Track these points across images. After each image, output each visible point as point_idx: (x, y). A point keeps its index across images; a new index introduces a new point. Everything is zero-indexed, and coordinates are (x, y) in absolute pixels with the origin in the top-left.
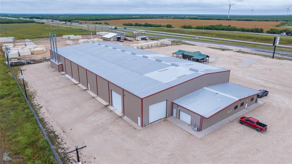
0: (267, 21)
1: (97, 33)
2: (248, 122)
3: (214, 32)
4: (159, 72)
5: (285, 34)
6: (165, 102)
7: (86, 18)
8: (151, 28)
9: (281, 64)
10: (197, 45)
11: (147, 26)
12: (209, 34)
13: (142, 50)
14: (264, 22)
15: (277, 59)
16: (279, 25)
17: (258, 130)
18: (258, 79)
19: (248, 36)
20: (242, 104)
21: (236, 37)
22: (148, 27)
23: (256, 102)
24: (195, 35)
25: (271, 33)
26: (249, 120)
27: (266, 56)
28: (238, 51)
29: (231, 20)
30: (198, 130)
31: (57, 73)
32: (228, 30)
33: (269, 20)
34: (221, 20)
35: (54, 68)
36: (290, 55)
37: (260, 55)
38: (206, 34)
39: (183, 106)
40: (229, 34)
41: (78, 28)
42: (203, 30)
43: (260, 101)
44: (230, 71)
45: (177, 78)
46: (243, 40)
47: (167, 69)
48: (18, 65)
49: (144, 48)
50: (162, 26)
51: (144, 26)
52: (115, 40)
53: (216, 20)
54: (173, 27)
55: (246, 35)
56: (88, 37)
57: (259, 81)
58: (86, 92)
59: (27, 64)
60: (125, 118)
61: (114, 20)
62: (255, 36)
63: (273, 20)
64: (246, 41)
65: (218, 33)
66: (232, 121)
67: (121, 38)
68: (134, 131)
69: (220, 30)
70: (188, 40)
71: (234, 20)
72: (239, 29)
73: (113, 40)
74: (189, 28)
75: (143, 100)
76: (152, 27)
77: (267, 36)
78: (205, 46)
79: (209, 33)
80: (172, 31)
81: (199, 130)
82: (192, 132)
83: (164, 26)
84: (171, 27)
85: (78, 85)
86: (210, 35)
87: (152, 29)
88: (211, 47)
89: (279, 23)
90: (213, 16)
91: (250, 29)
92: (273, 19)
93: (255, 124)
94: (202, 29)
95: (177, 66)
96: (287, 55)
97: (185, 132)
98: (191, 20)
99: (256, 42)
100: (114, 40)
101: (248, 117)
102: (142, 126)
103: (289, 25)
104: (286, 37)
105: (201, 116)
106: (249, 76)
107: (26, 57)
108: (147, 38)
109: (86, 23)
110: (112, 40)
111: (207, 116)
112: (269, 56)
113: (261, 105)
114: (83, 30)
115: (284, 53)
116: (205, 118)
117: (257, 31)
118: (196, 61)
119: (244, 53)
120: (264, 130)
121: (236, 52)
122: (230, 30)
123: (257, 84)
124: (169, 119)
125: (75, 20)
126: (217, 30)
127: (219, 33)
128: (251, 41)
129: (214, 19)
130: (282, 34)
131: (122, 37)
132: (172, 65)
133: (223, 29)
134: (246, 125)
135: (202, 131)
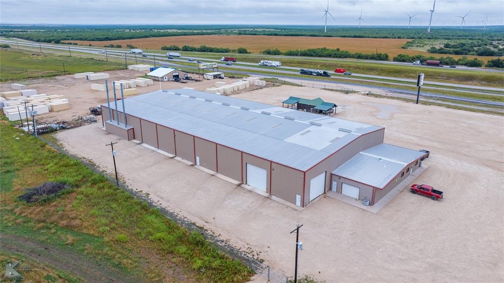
0: (386, 37)
1: (130, 67)
2: (421, 190)
3: (317, 61)
4: (301, 136)
5: (418, 62)
6: (324, 174)
7: (84, 35)
8: (212, 55)
9: (430, 112)
10: (305, 86)
11: (204, 51)
12: (311, 64)
13: (226, 97)
14: (381, 39)
15: (422, 104)
16: (405, 47)
17: (433, 199)
18: (410, 135)
19: (369, 66)
20: (408, 170)
21: (352, 69)
22: (207, 52)
23: (420, 166)
24: (288, 66)
25: (400, 61)
26: (421, 188)
27: (407, 100)
28: (368, 94)
29: (332, 36)
30: (370, 205)
31: (126, 142)
32: (337, 57)
33: (389, 36)
34: (317, 36)
35: (116, 134)
36: (435, 97)
37: (398, 99)
38: (305, 64)
39: (348, 177)
40: (341, 63)
41: (84, 56)
42: (299, 57)
43: (424, 164)
44: (384, 128)
45: (330, 142)
46: (363, 73)
47: (309, 131)
48: (47, 132)
49: (228, 93)
50: (230, 51)
51: (200, 52)
52: (171, 80)
53: (309, 36)
54: (249, 53)
55: (366, 65)
56: (116, 74)
57: (411, 137)
58: (196, 168)
59: (60, 129)
60: (273, 197)
61: (139, 38)
62: (379, 67)
63: (394, 37)
64: (367, 74)
65: (324, 62)
66: (402, 191)
67: (180, 77)
68: (295, 212)
69: (325, 57)
70: (287, 77)
71: (337, 37)
72: (353, 55)
73: (167, 80)
74: (275, 54)
75: (306, 173)
76: (214, 52)
77: (396, 65)
78: (318, 86)
79: (310, 62)
80: (249, 59)
81: (372, 204)
82: (364, 207)
83: (234, 51)
84: (247, 53)
85: (175, 158)
86: (312, 66)
87: (215, 56)
88: (327, 88)
89: (404, 42)
90: (299, 28)
91: (369, 56)
92: (393, 35)
93: (430, 192)
94: (297, 55)
95: (319, 125)
96: (432, 97)
97: (356, 208)
98: (269, 36)
99: (382, 75)
100: (169, 80)
101: (420, 185)
102: (303, 205)
103: (418, 46)
104: (421, 67)
105: (374, 187)
106: (397, 131)
107: (44, 116)
108: (223, 76)
109: (90, 45)
110: (165, 80)
111: (381, 187)
112: (411, 101)
113: (426, 170)
114: (96, 60)
115: (428, 95)
116: (380, 189)
117: (380, 57)
118: (319, 113)
119: (376, 97)
120: (440, 198)
121: (364, 95)
122: (340, 57)
123: (411, 141)
124: (329, 194)
125: (65, 39)
126: (320, 56)
127: (326, 62)
128: (374, 75)
129: (305, 35)
130: (414, 63)
131: (182, 75)
132: (312, 124)
133: (330, 56)
134: (420, 194)
135: (375, 205)
